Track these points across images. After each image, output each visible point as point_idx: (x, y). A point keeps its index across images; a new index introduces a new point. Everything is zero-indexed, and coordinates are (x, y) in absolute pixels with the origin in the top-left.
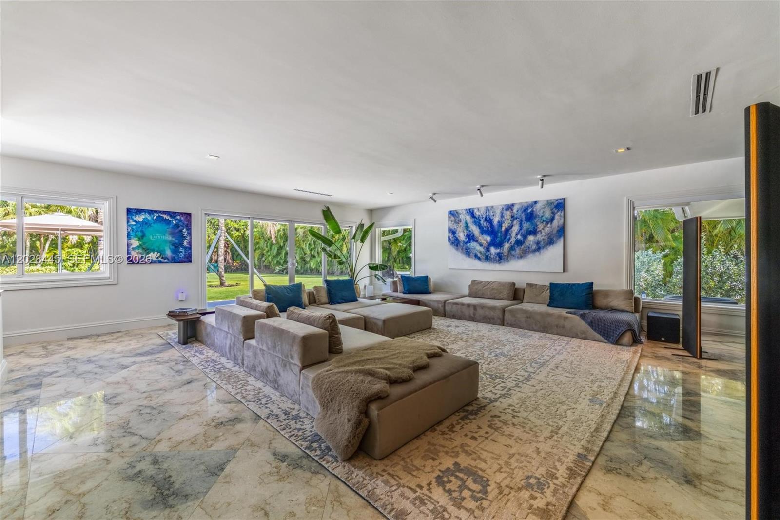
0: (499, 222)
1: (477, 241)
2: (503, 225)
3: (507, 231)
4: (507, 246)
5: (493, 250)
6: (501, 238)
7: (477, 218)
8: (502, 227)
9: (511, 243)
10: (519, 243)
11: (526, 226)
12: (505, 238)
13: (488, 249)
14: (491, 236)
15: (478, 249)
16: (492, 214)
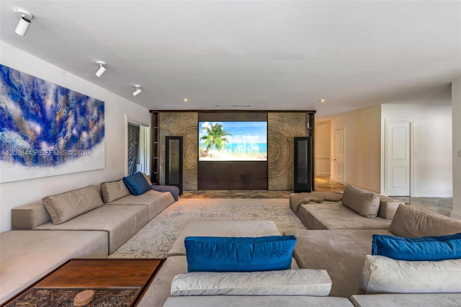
0: (52, 107)
1: (17, 130)
2: (58, 113)
3: (63, 122)
4: (62, 142)
5: (45, 147)
6: (55, 131)
7: (16, 89)
8: (56, 115)
9: (66, 139)
10: (75, 139)
11: (81, 120)
12: (60, 131)
13: (36, 145)
14: (41, 125)
15: (21, 144)
16: (43, 92)
